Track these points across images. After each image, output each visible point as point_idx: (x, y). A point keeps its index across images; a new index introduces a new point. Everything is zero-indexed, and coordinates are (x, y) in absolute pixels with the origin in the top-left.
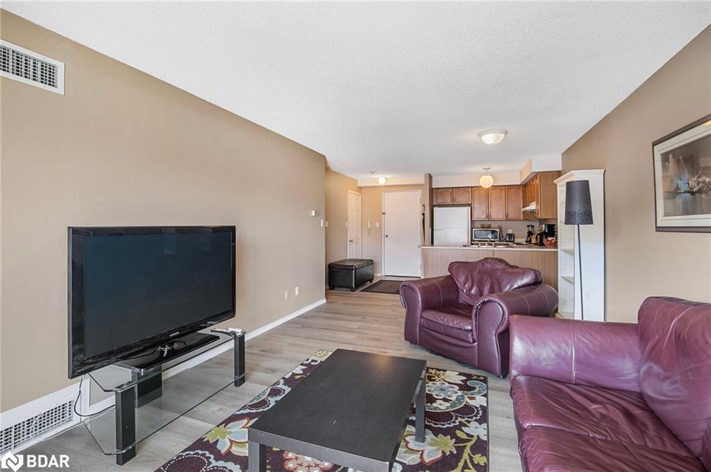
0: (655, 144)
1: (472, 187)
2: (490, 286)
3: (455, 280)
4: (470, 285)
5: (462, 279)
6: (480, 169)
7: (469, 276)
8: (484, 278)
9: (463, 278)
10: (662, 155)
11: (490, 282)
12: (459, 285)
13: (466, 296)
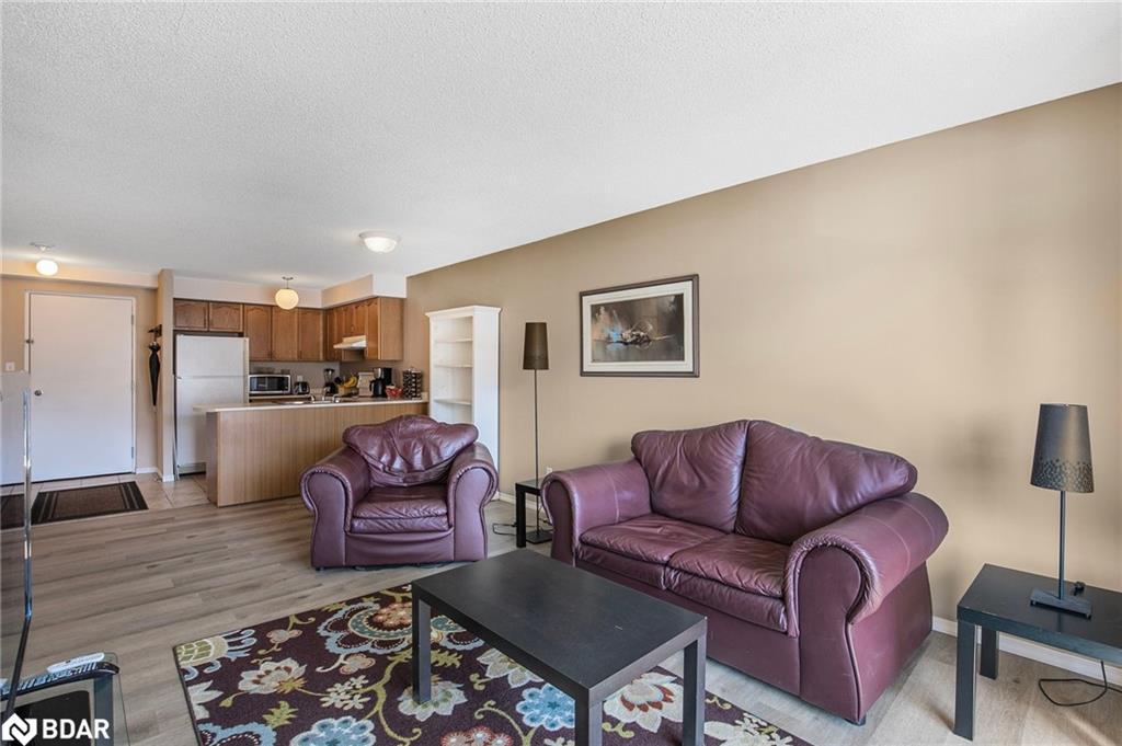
0: (582, 294)
1: (243, 304)
2: (423, 454)
3: (362, 453)
4: (389, 458)
5: (374, 452)
6: (276, 278)
7: (385, 444)
8: (410, 443)
9: (376, 448)
10: (592, 306)
11: (421, 449)
12: (370, 460)
13: (384, 474)
